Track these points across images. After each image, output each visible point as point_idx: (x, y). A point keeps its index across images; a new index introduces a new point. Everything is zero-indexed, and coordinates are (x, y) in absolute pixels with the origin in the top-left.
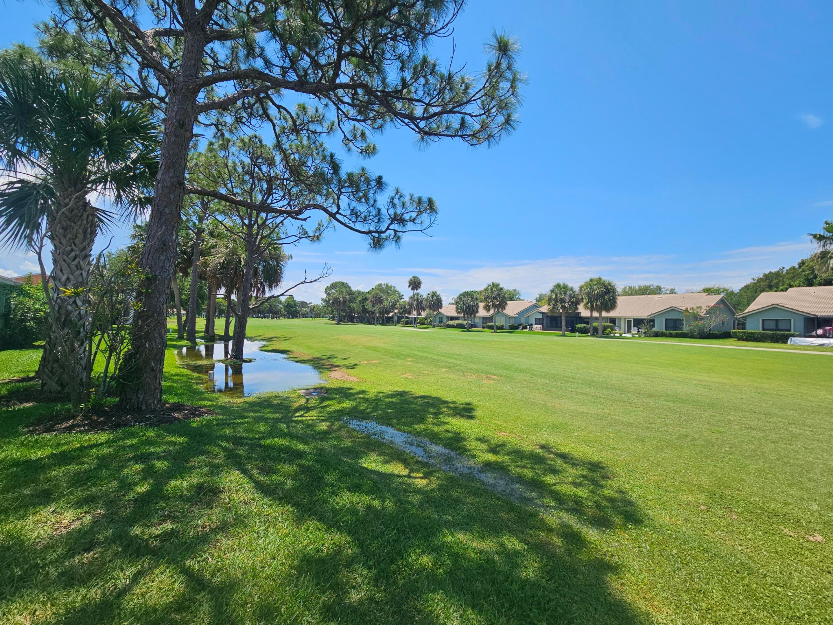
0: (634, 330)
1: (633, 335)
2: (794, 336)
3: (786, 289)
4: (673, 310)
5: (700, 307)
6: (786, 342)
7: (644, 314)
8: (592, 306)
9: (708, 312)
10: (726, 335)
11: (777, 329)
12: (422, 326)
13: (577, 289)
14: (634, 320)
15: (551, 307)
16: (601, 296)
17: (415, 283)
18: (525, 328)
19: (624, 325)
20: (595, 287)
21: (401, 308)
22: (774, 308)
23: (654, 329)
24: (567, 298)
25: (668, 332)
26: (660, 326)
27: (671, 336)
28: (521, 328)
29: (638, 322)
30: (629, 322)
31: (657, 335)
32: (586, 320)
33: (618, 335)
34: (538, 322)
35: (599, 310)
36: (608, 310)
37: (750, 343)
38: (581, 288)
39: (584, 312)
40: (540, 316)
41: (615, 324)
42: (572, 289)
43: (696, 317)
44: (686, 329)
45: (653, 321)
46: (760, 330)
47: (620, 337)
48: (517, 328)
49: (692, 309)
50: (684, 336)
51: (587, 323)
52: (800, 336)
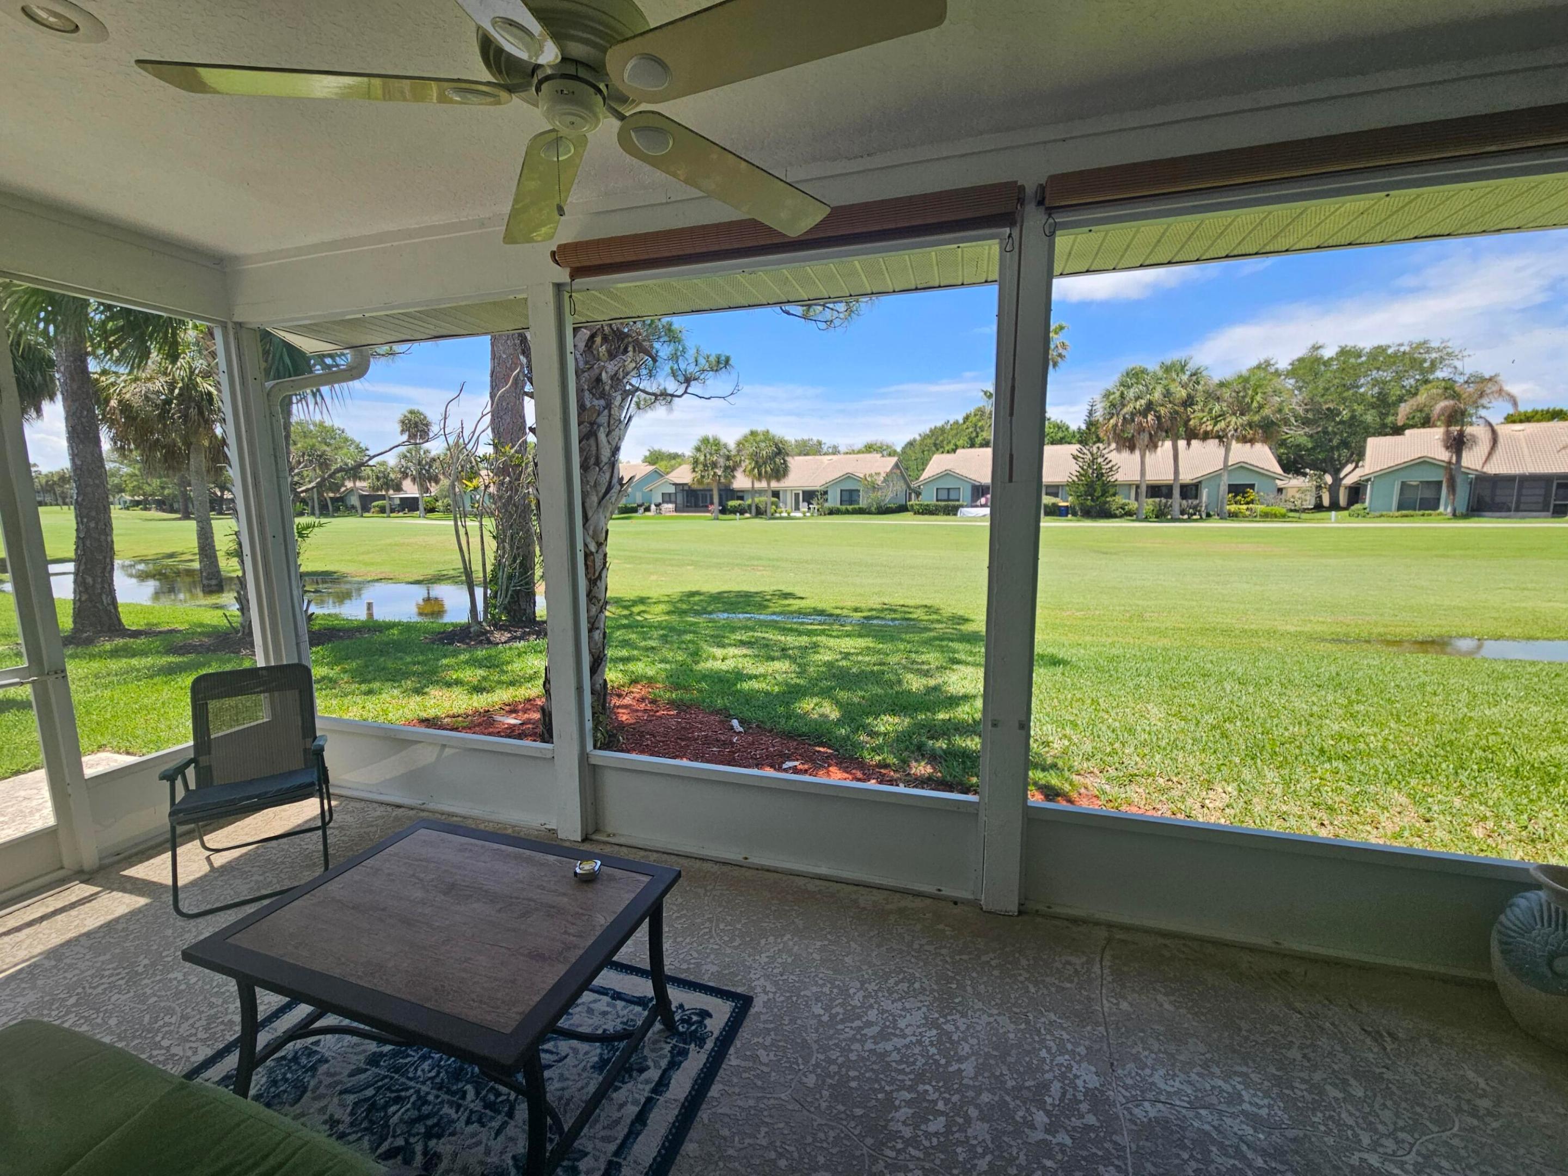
0: (804, 506)
1: (804, 513)
2: (962, 506)
3: (954, 451)
4: (849, 477)
5: (878, 474)
6: (955, 514)
7: (816, 483)
8: (760, 474)
9: (885, 480)
10: (902, 509)
11: (948, 500)
12: (429, 515)
13: (732, 445)
14: (804, 492)
15: (698, 475)
16: (771, 458)
17: (416, 425)
18: (648, 509)
19: (790, 500)
20: (763, 445)
21: (378, 478)
22: (947, 474)
23: (826, 505)
24: (722, 461)
25: (844, 507)
26: (833, 500)
27: (847, 512)
28: (641, 510)
29: (809, 496)
30: (797, 495)
31: (831, 512)
32: (740, 495)
33: (785, 514)
34: (667, 498)
35: (769, 479)
36: (778, 480)
37: (926, 517)
38: (739, 444)
39: (741, 482)
40: (672, 490)
41: (778, 497)
42: (725, 446)
43: (874, 488)
44: (863, 503)
45: (826, 493)
46: (934, 502)
47: (789, 518)
48: (634, 510)
49: (871, 475)
50: (861, 512)
51: (742, 498)
52: (967, 506)
